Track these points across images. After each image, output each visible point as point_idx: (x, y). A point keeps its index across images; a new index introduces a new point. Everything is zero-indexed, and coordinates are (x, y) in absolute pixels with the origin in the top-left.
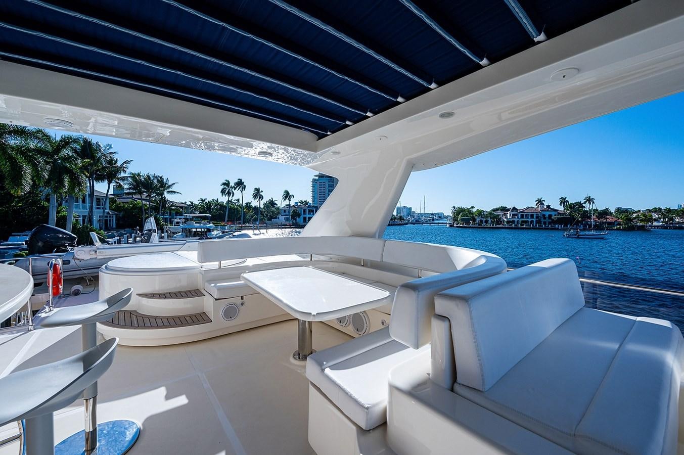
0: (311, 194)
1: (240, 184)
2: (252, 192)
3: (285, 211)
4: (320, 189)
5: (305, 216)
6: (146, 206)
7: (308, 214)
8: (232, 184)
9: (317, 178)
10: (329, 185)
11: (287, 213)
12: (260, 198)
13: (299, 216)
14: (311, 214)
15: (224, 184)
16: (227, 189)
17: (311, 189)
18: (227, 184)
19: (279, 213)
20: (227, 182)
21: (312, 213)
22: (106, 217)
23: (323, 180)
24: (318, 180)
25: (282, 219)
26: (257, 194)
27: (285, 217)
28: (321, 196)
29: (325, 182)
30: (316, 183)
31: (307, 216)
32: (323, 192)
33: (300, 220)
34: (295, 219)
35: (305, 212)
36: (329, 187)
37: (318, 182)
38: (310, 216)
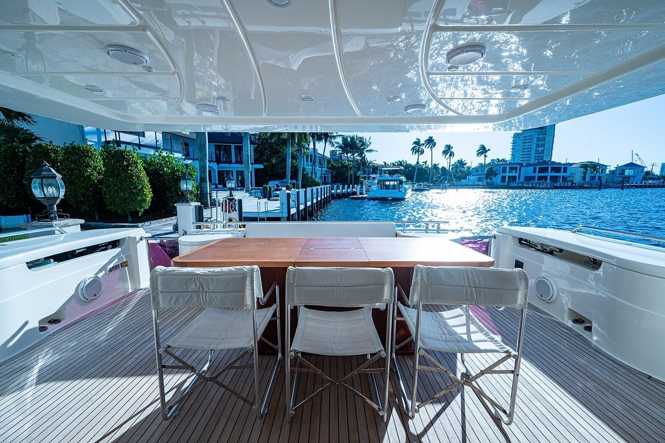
0: (510, 152)
1: (430, 141)
2: (443, 149)
3: (477, 171)
4: (524, 144)
5: (504, 174)
6: (351, 165)
7: (509, 172)
8: (422, 142)
10: (537, 138)
11: (480, 172)
12: (450, 155)
13: (495, 175)
14: (512, 172)
15: (415, 143)
16: (417, 148)
17: (510, 146)
18: (417, 143)
19: (469, 174)
20: (417, 141)
21: (514, 171)
22: (325, 174)
23: (529, 134)
24: (521, 134)
25: (473, 179)
26: (448, 151)
27: (477, 177)
28: (524, 153)
29: (532, 136)
30: (518, 137)
31: (507, 174)
32: (528, 148)
33: (497, 180)
34: (491, 179)
35: (504, 170)
36: (537, 141)
37: (522, 137)
38: (511, 174)
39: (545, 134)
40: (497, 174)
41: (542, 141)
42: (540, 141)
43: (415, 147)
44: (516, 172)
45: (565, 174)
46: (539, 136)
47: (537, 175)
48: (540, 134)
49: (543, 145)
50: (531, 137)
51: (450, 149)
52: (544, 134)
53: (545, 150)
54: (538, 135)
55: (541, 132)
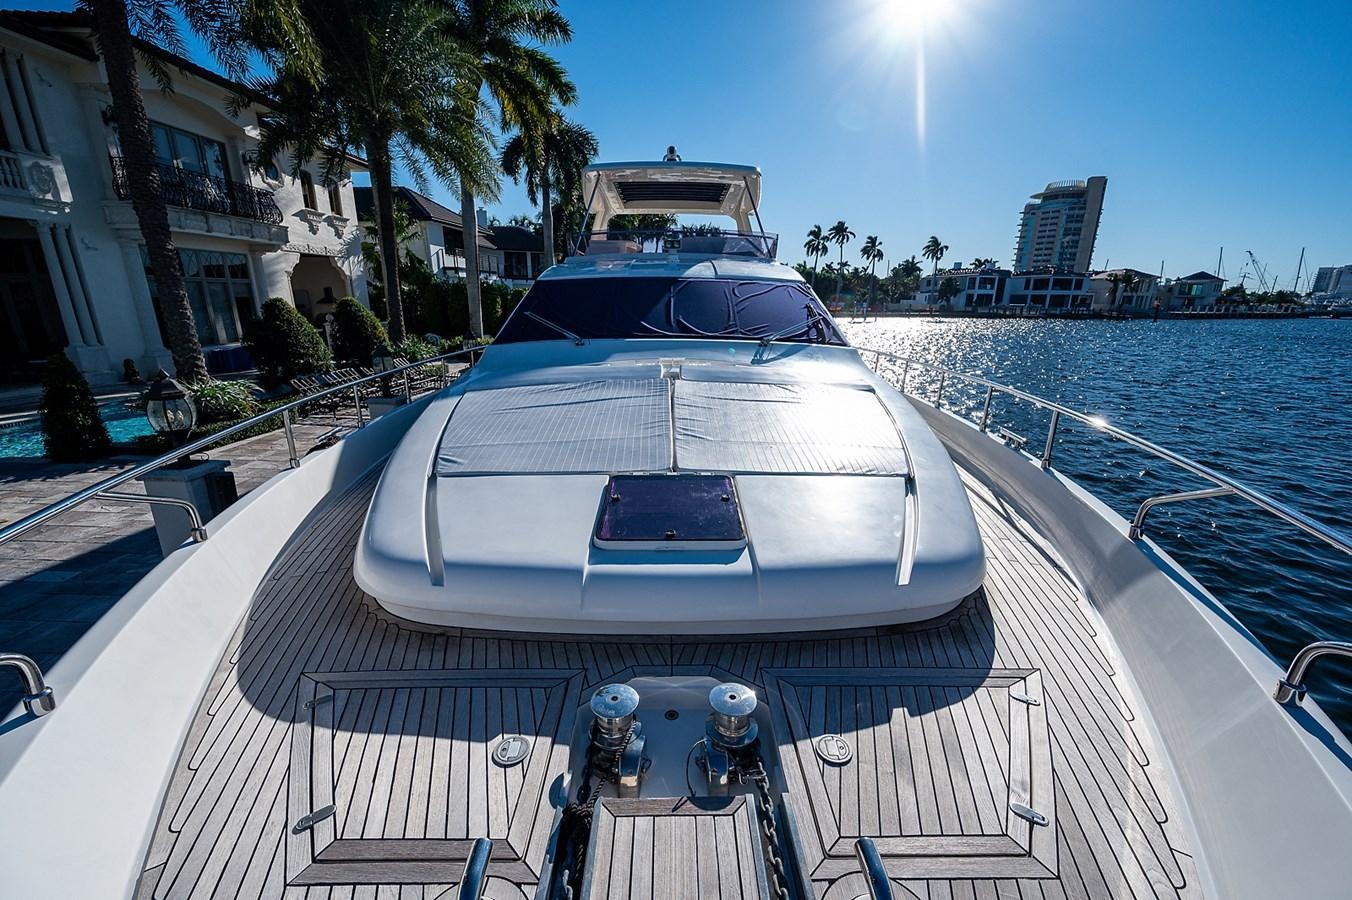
0: (1014, 244)
1: (840, 231)
2: (863, 243)
3: (929, 283)
4: (1042, 228)
5: (971, 292)
7: (980, 288)
8: (824, 233)
9: (1038, 201)
10: (1068, 216)
11: (933, 288)
13: (956, 292)
14: (985, 288)
15: (812, 233)
16: (816, 242)
17: (1016, 231)
18: (816, 233)
19: (917, 288)
20: (816, 229)
21: (989, 286)
23: (1053, 206)
24: (1039, 207)
25: (921, 298)
26: (871, 249)
27: (927, 294)
28: (1041, 246)
29: (1058, 211)
30: (1033, 214)
31: (977, 292)
32: (1049, 237)
33: (959, 301)
34: (948, 300)
35: (972, 284)
36: (1067, 222)
37: (1039, 213)
38: (982, 292)
39: (1084, 208)
40: (959, 291)
41: (1077, 222)
42: (1072, 222)
43: (810, 241)
44: (992, 288)
45: (1077, 293)
46: (1072, 212)
47: (1030, 292)
48: (1073, 209)
49: (1077, 232)
50: (1057, 214)
51: (874, 245)
52: (1080, 209)
53: (1081, 242)
54: (1070, 209)
55: (1075, 203)
